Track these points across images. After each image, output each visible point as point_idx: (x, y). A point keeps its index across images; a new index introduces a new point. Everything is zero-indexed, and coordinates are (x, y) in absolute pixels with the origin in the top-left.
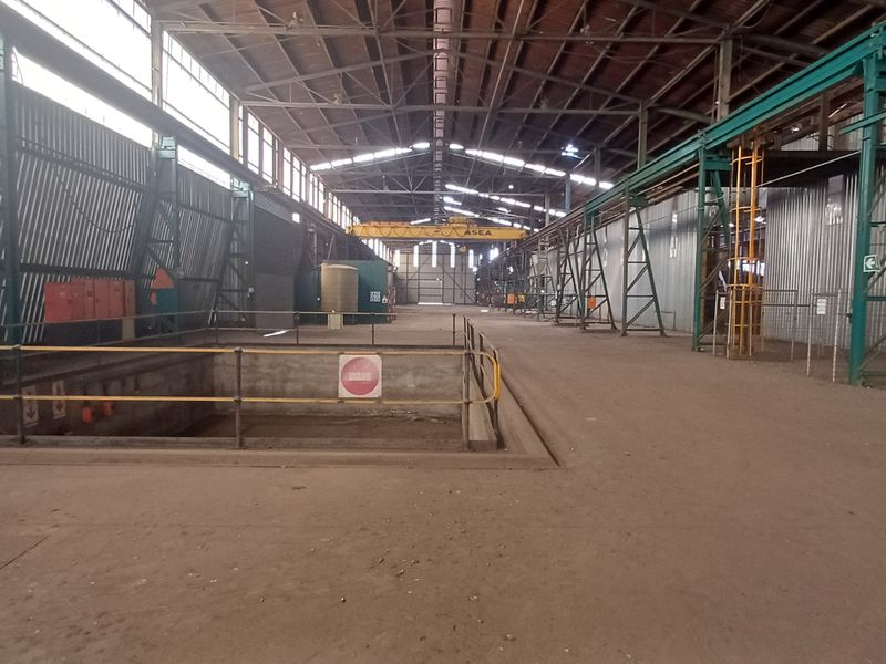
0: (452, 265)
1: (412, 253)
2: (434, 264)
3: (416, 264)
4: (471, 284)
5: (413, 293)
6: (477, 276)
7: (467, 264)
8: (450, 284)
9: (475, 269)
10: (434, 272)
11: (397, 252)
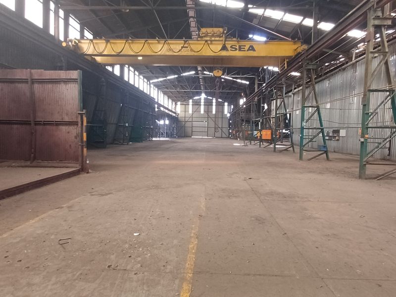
0: (214, 112)
1: (189, 105)
2: (202, 112)
3: (190, 112)
4: (226, 125)
5: (189, 130)
6: (230, 120)
7: (223, 112)
8: (212, 124)
9: (229, 115)
10: (202, 117)
11: (179, 103)
